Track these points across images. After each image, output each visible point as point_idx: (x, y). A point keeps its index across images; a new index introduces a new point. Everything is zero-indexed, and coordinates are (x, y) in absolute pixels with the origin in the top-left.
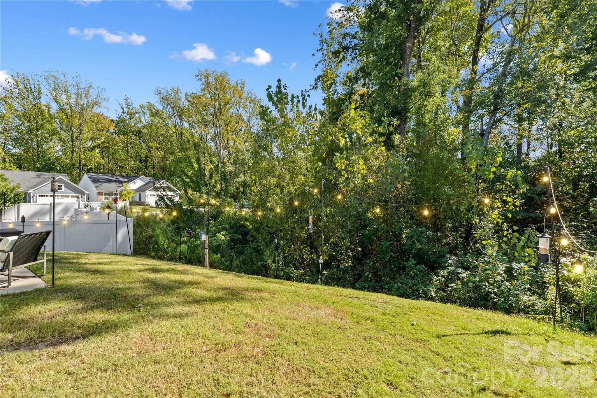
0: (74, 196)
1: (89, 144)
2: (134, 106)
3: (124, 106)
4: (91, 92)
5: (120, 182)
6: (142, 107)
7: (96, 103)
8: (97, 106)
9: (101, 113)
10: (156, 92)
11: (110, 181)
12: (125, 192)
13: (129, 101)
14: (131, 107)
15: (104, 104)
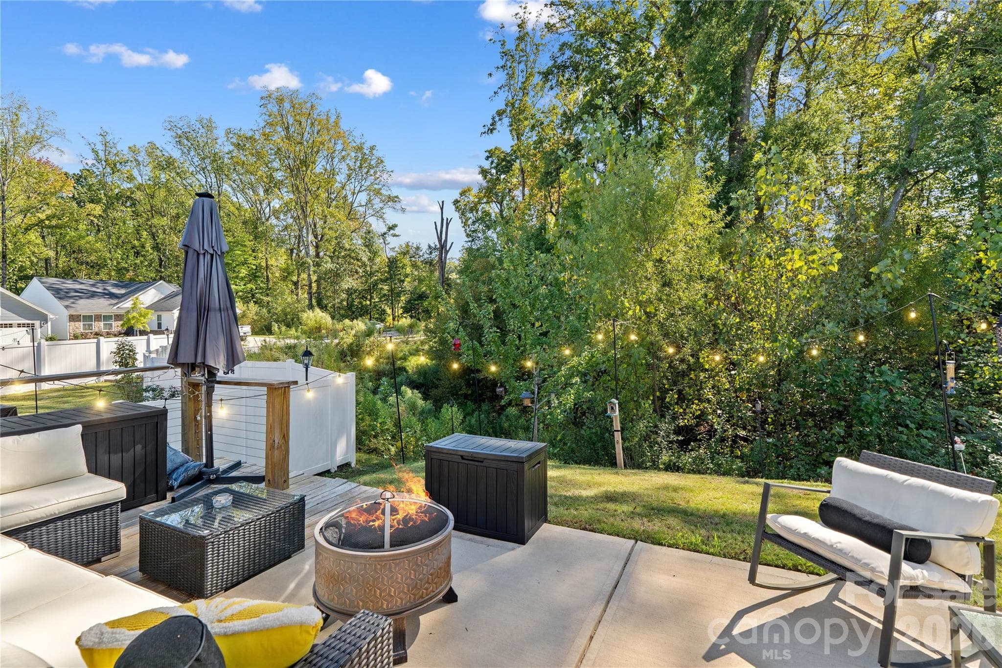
0: (24, 325)
1: (18, 219)
2: (119, 149)
3: (100, 147)
4: (23, 117)
5: (112, 296)
6: (133, 150)
7: (35, 140)
8: (39, 146)
9: (44, 160)
10: (167, 124)
11: (93, 295)
12: (135, 314)
13: (108, 138)
14: (114, 151)
15: (55, 141)
